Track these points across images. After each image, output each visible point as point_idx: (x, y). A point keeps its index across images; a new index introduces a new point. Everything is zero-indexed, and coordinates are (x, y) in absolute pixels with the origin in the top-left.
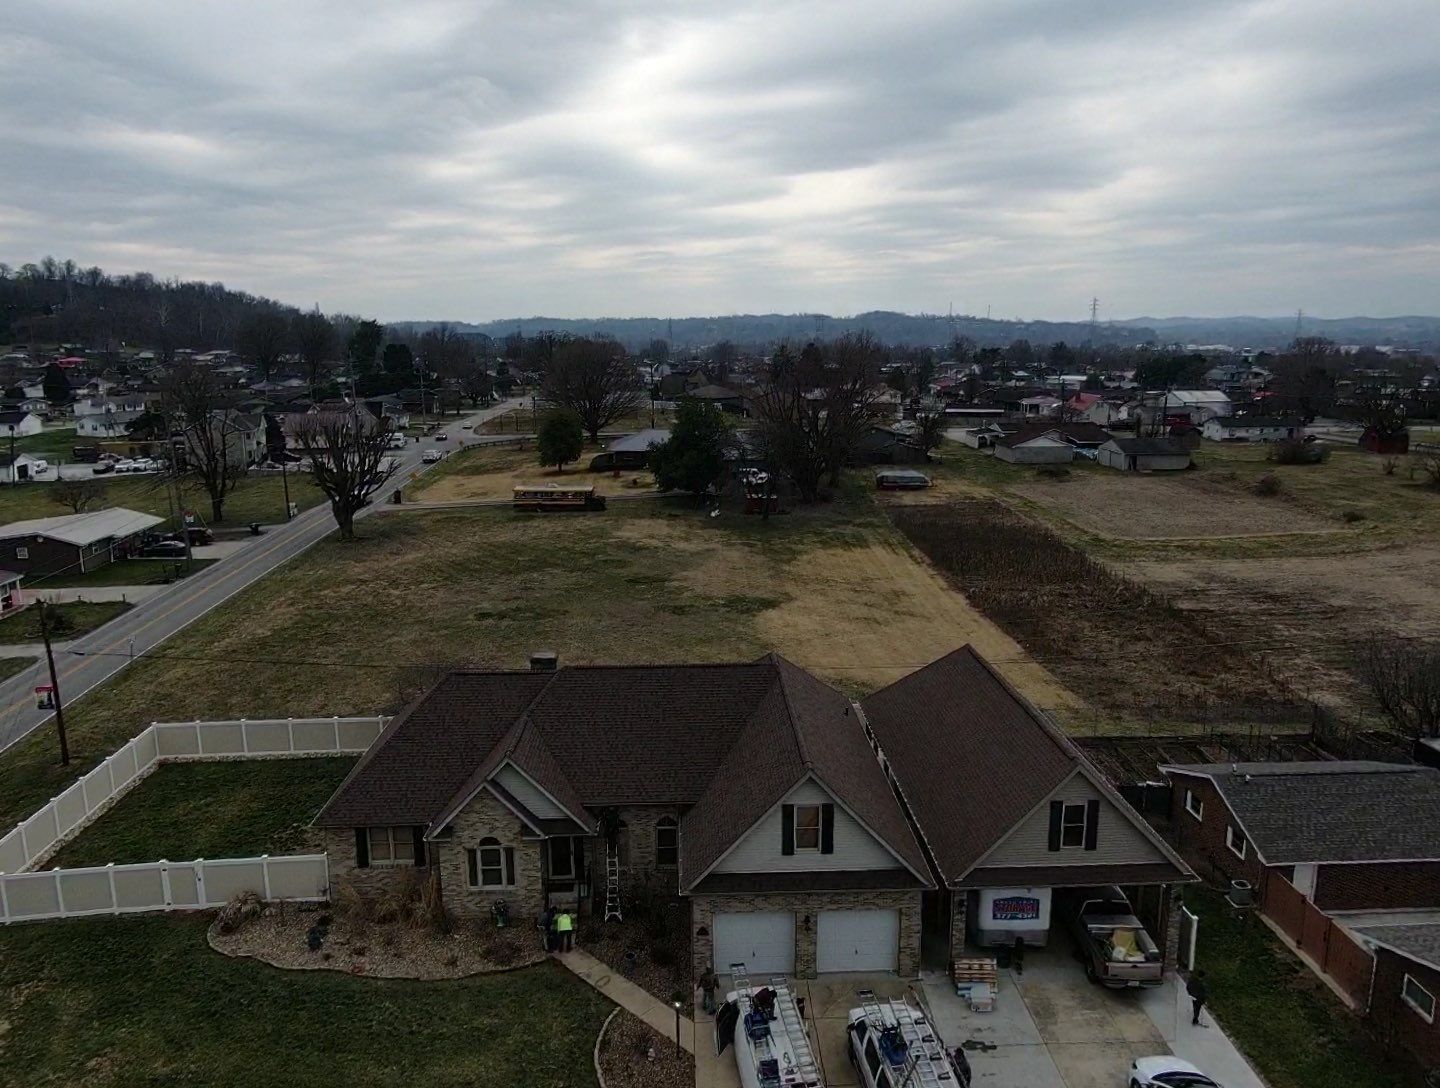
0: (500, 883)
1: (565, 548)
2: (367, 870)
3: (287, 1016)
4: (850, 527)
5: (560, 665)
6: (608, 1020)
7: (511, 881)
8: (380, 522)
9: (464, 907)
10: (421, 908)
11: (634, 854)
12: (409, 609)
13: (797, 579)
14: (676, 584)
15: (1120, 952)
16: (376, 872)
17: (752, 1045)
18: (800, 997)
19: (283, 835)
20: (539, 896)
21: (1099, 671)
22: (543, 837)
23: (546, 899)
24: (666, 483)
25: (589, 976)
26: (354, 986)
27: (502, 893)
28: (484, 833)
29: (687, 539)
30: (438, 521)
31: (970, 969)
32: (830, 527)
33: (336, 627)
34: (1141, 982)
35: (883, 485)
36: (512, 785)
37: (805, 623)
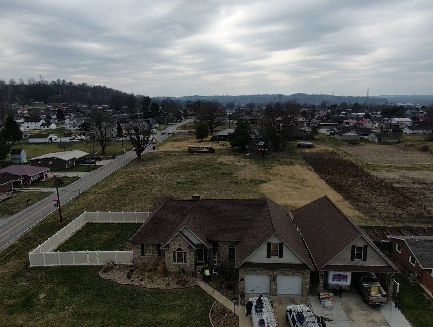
0: (182, 262)
1: (202, 164)
2: (144, 256)
4: (289, 159)
5: (201, 198)
6: (213, 304)
7: (186, 262)
8: (149, 155)
9: (172, 269)
10: (159, 268)
11: (222, 255)
12: (157, 181)
13: (273, 175)
14: (235, 175)
15: (373, 293)
16: (147, 257)
17: (257, 315)
18: (272, 301)
19: (120, 245)
20: (194, 267)
21: (367, 205)
22: (195, 249)
23: (196, 267)
24: (233, 145)
25: (208, 291)
26: (140, 290)
28: (178, 247)
29: (239, 162)
30: (166, 155)
31: (325, 296)
32: (283, 159)
34: (380, 303)
35: (299, 146)
36: (186, 233)
37: (275, 188)
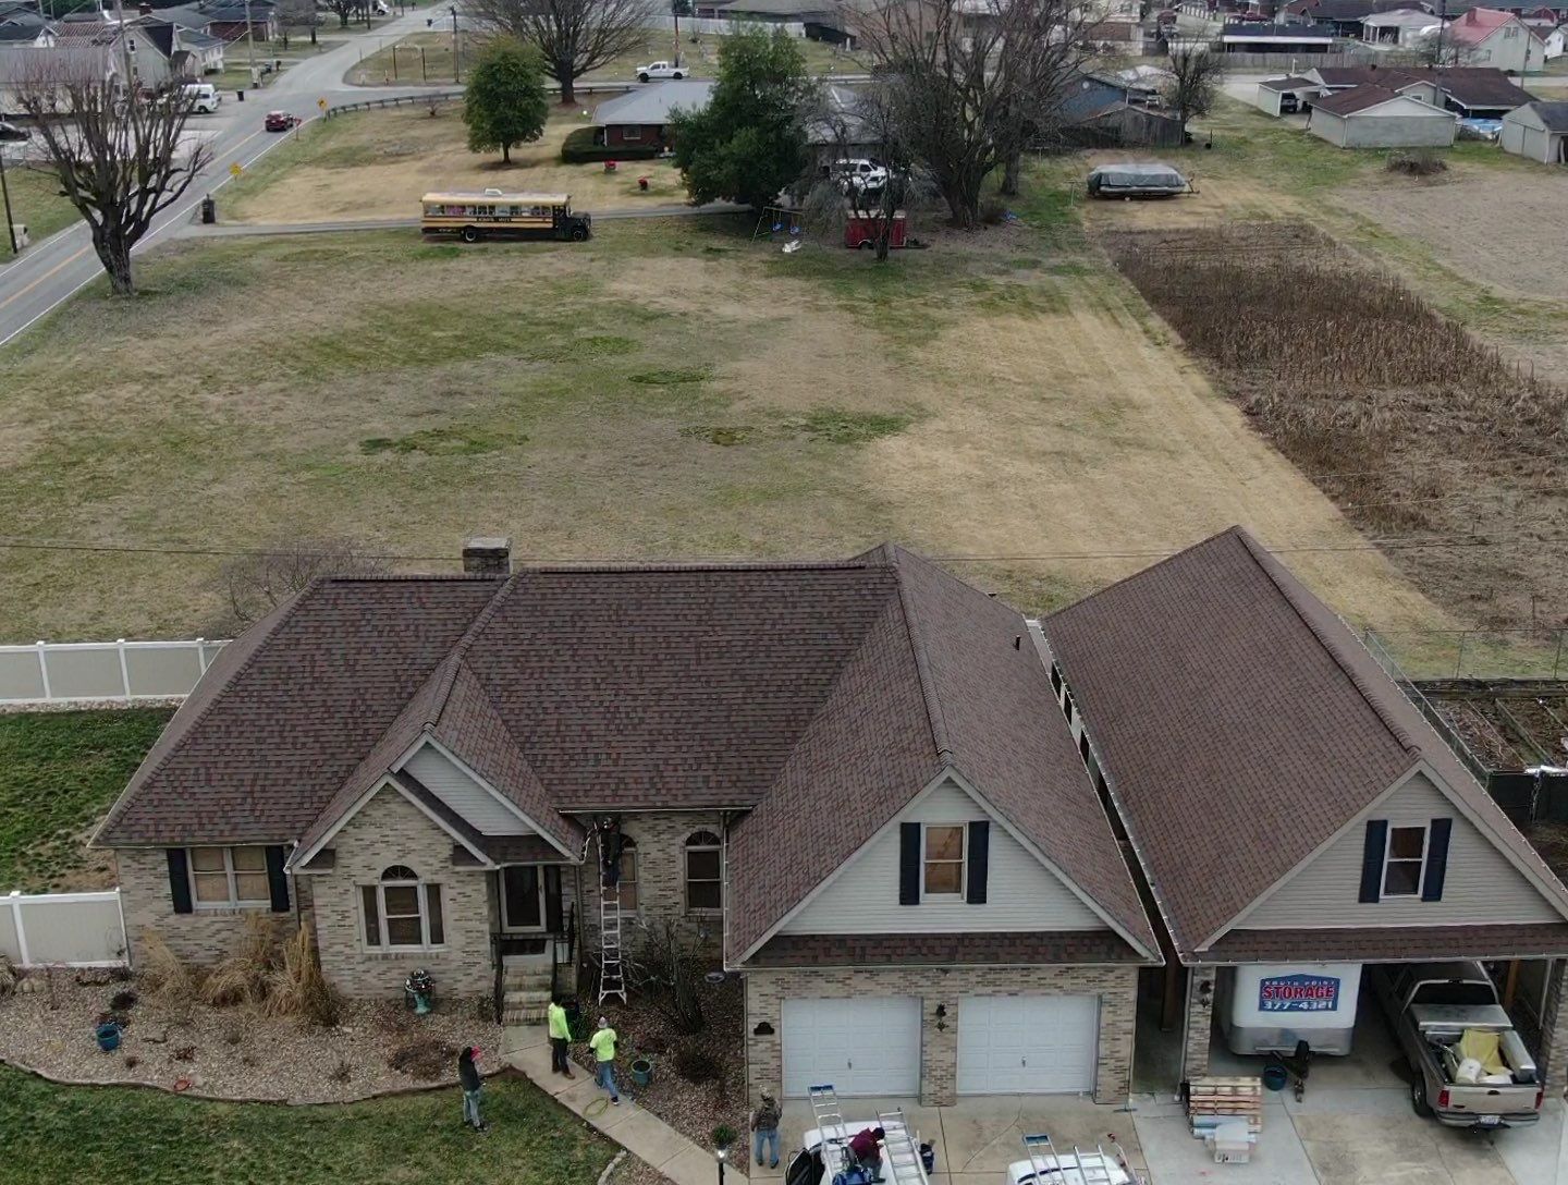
0: (419, 941)
1: (519, 315)
2: (188, 918)
3: (70, 1161)
4: (1037, 272)
6: (606, 1175)
7: (437, 937)
8: (181, 260)
9: (358, 981)
10: (285, 983)
11: (647, 891)
12: (241, 430)
14: (717, 386)
15: (1469, 1069)
16: (207, 920)
18: (926, 1142)
19: (41, 850)
20: (487, 962)
21: (1473, 555)
22: (491, 865)
23: (499, 967)
24: (702, 189)
25: (572, 1098)
26: (178, 1114)
27: (425, 957)
28: (389, 859)
29: (739, 299)
30: (285, 259)
31: (1215, 1093)
32: (1001, 273)
33: (112, 466)
34: (1503, 1116)
35: (1099, 191)
37: (952, 462)
